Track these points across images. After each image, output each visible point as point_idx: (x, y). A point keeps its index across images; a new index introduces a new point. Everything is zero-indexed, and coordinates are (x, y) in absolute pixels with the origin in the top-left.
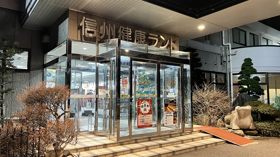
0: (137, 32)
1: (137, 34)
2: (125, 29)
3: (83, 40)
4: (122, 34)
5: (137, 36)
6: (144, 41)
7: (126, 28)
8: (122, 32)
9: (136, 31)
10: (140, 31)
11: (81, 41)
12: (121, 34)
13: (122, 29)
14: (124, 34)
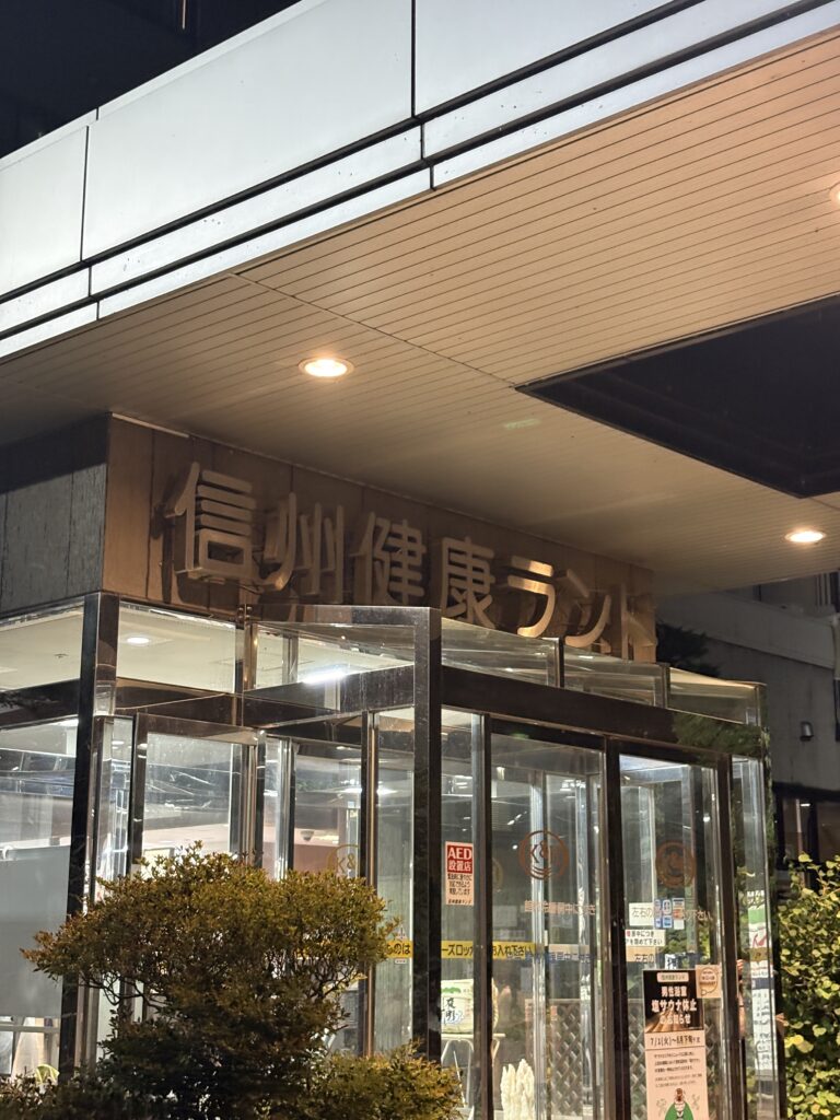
0: (450, 551)
1: (451, 563)
2: (391, 534)
3: (176, 600)
4: (377, 563)
5: (451, 576)
6: (488, 601)
7: (397, 529)
8: (379, 553)
9: (448, 543)
10: (466, 545)
11: (166, 605)
12: (374, 560)
13: (377, 530)
14: (387, 565)
